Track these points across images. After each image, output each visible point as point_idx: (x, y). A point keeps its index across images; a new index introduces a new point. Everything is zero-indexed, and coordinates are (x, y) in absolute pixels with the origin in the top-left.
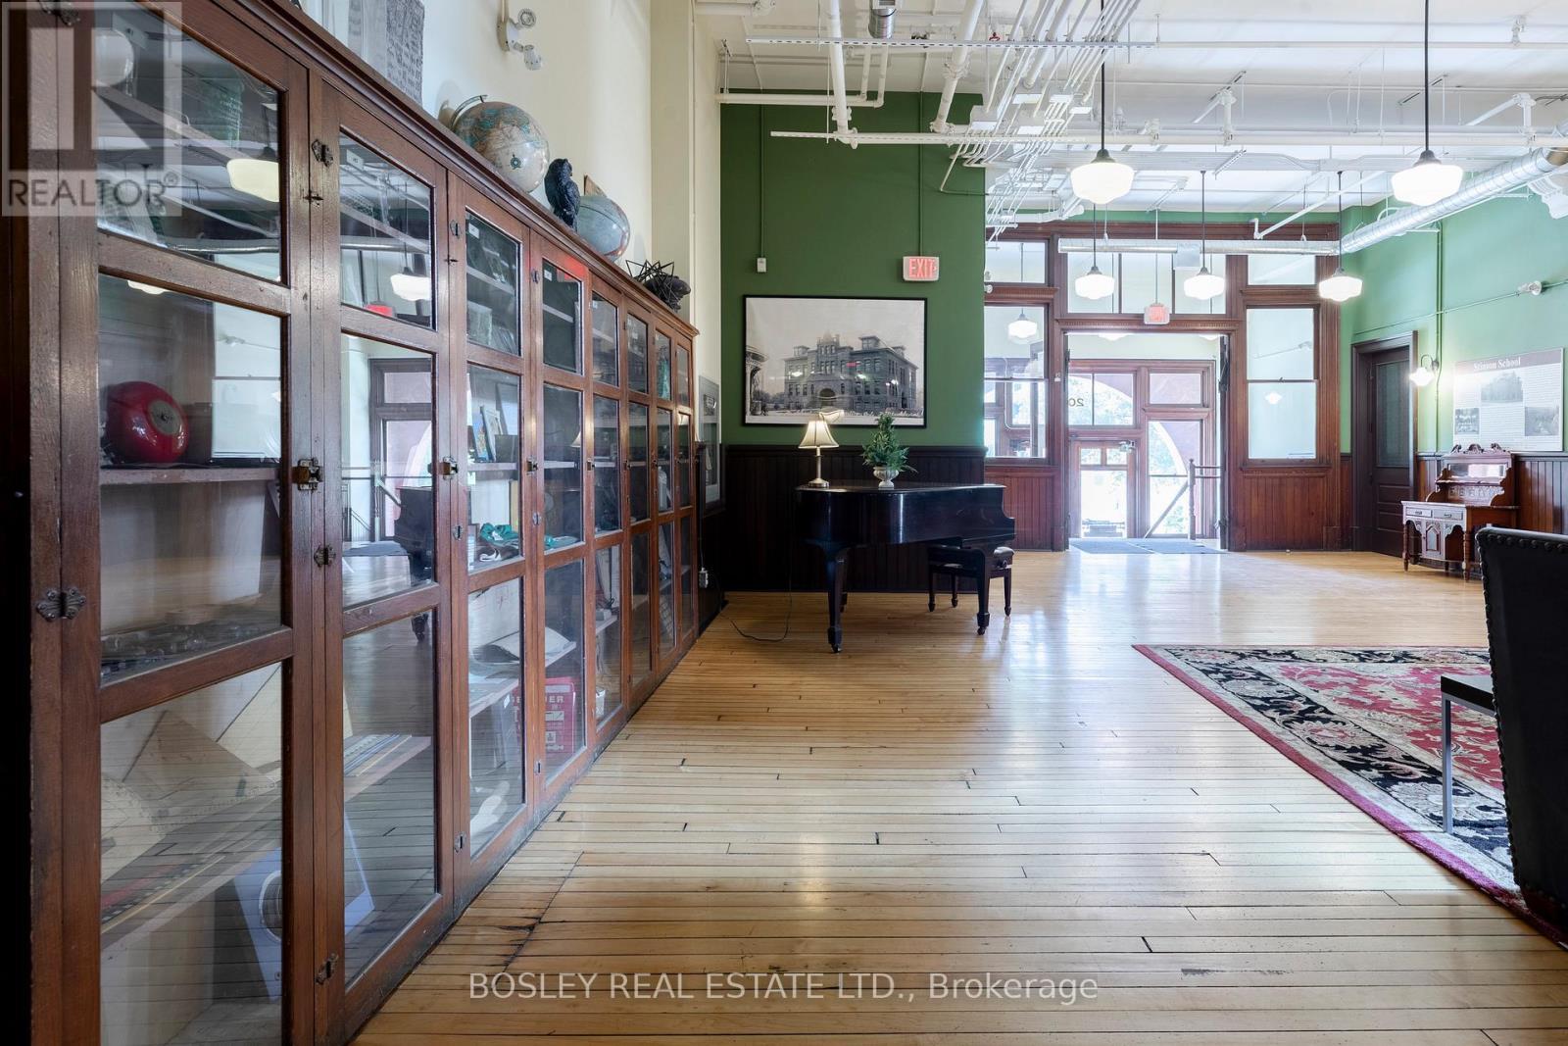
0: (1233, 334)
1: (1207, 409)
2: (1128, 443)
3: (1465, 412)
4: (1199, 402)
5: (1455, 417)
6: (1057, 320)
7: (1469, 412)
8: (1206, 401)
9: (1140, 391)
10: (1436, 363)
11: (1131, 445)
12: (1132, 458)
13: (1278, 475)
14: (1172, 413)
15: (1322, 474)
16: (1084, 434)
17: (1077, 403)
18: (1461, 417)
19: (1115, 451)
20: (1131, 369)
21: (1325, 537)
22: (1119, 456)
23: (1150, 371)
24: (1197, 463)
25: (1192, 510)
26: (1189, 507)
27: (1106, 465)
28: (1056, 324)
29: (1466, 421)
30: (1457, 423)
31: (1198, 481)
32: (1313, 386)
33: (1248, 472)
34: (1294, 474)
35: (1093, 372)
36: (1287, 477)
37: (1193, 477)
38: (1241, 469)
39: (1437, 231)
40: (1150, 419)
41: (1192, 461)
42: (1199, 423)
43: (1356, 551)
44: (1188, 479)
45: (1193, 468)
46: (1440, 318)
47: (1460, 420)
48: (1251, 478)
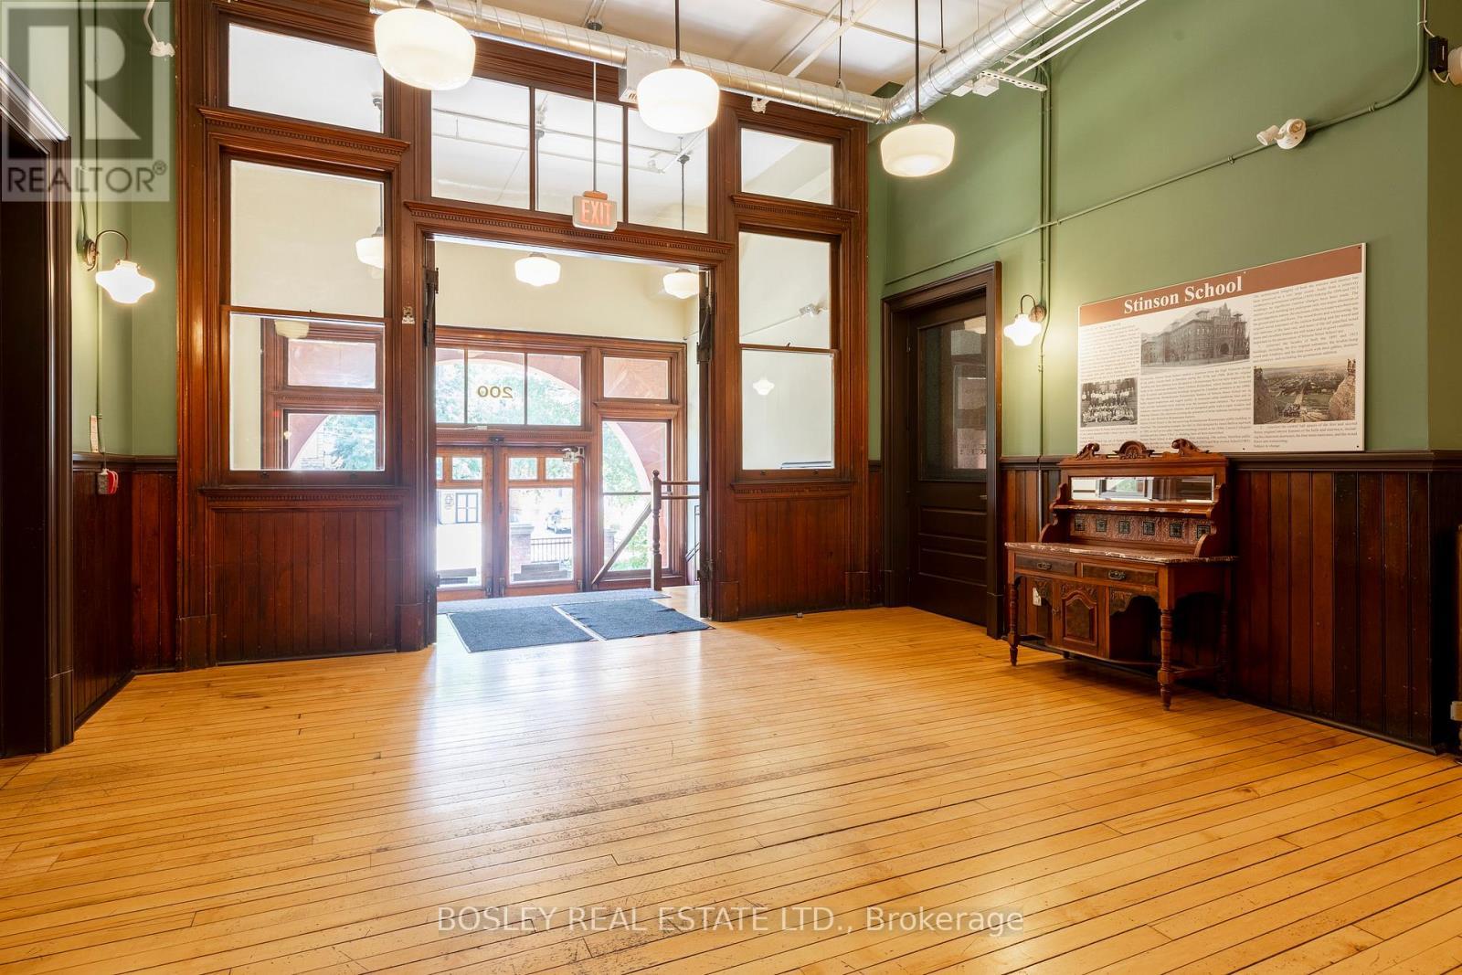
0: (719, 268)
1: (677, 407)
2: (575, 449)
3: (1103, 388)
4: (665, 397)
5: (1080, 396)
6: (406, 205)
7: (1114, 387)
8: (675, 396)
9: (591, 380)
10: (1041, 309)
11: (578, 453)
12: (580, 468)
13: (783, 495)
14: (630, 410)
15: (843, 493)
16: (512, 436)
17: (503, 394)
18: (1094, 395)
19: (559, 460)
20: (578, 349)
21: (847, 588)
22: (561, 466)
23: (604, 354)
24: (663, 477)
25: (657, 546)
26: (652, 542)
27: (545, 481)
28: (405, 213)
29: (1105, 402)
30: (1085, 409)
31: (665, 503)
32: (828, 361)
33: (740, 492)
34: (807, 493)
35: (526, 351)
36: (797, 499)
37: (659, 498)
38: (732, 486)
39: (1042, 88)
40: (603, 419)
41: (656, 474)
42: (665, 424)
43: (890, 606)
44: (651, 498)
45: (658, 484)
46: (1047, 234)
47: (1091, 403)
48: (746, 501)
